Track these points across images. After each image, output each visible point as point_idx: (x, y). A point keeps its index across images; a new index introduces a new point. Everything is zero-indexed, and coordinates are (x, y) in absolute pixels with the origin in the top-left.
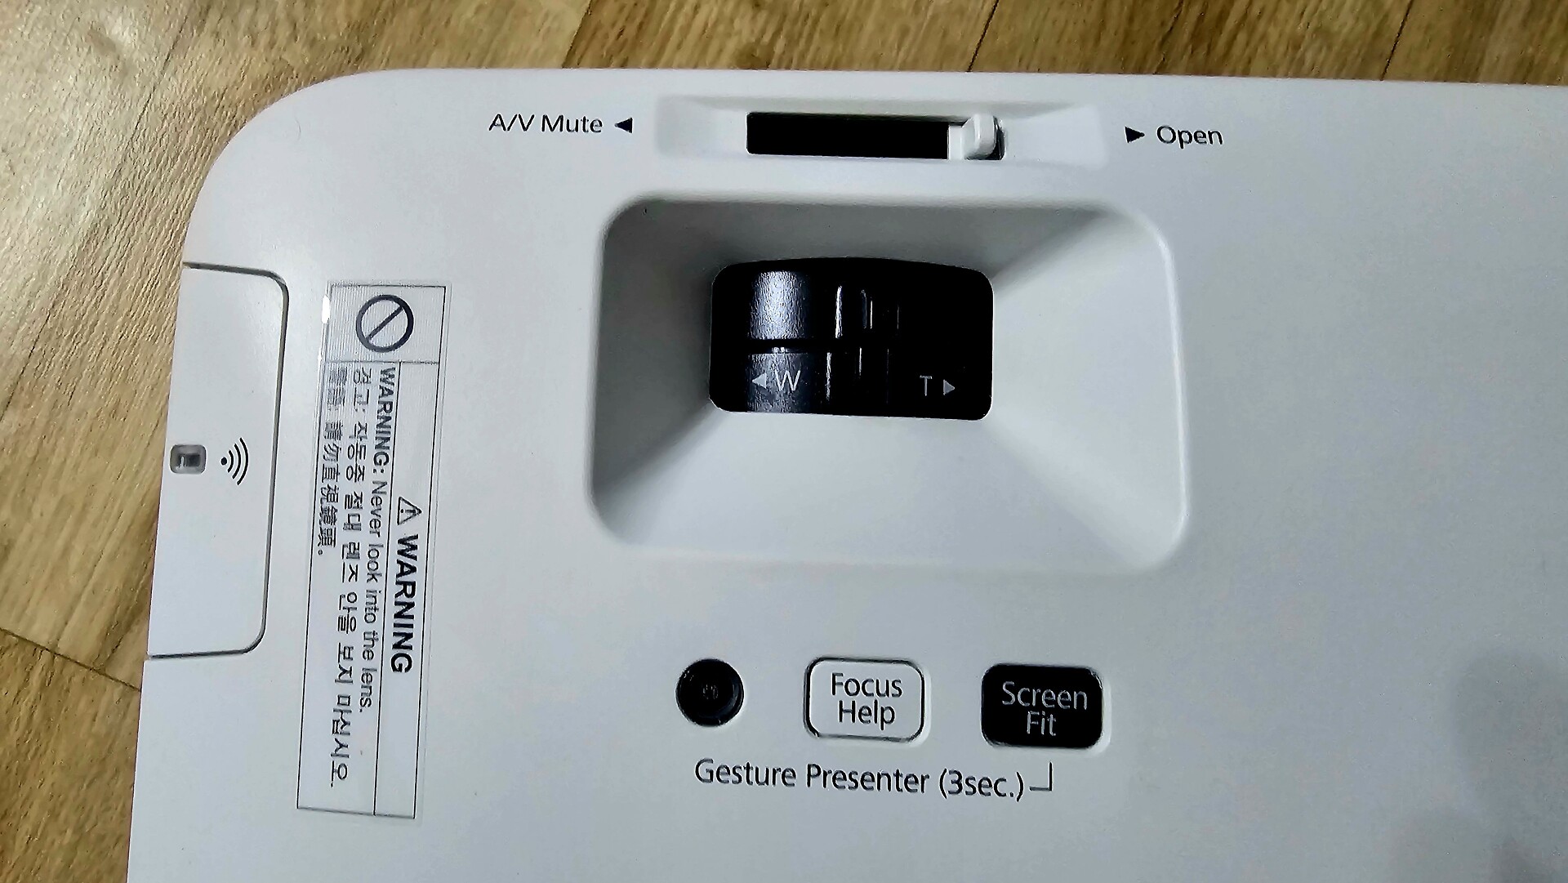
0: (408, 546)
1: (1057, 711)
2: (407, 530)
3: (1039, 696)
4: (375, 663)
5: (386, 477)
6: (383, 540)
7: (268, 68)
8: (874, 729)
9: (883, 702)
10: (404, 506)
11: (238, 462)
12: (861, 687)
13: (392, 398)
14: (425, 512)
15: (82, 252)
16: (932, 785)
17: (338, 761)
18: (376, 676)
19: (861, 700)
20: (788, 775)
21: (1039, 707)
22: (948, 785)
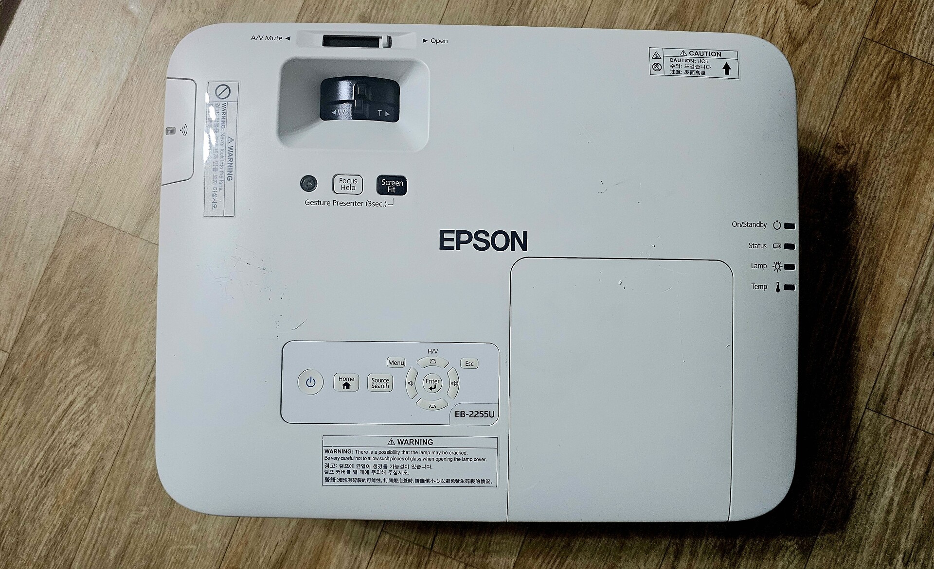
0: (231, 148)
1: (395, 186)
2: (230, 145)
3: (391, 183)
4: (223, 179)
5: (224, 131)
6: (224, 147)
7: (189, 21)
8: (350, 192)
9: (352, 185)
10: (229, 139)
11: (184, 130)
12: (347, 181)
13: (225, 111)
14: (235, 139)
15: (123, 89)
16: (364, 204)
17: (214, 204)
18: (223, 182)
19: (347, 185)
20: (328, 203)
21: (391, 185)
22: (368, 205)
